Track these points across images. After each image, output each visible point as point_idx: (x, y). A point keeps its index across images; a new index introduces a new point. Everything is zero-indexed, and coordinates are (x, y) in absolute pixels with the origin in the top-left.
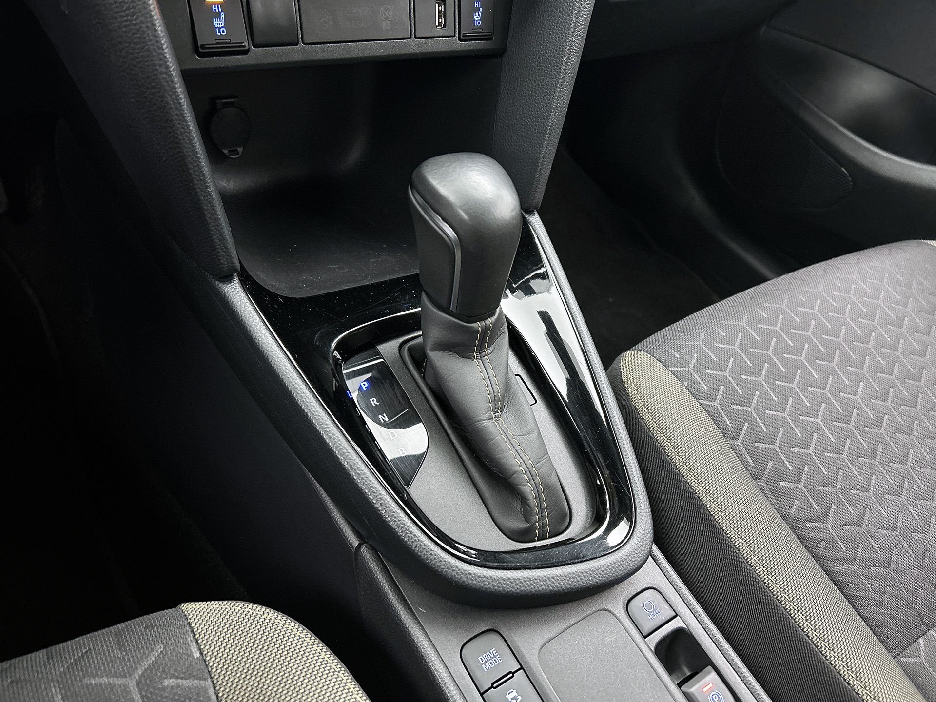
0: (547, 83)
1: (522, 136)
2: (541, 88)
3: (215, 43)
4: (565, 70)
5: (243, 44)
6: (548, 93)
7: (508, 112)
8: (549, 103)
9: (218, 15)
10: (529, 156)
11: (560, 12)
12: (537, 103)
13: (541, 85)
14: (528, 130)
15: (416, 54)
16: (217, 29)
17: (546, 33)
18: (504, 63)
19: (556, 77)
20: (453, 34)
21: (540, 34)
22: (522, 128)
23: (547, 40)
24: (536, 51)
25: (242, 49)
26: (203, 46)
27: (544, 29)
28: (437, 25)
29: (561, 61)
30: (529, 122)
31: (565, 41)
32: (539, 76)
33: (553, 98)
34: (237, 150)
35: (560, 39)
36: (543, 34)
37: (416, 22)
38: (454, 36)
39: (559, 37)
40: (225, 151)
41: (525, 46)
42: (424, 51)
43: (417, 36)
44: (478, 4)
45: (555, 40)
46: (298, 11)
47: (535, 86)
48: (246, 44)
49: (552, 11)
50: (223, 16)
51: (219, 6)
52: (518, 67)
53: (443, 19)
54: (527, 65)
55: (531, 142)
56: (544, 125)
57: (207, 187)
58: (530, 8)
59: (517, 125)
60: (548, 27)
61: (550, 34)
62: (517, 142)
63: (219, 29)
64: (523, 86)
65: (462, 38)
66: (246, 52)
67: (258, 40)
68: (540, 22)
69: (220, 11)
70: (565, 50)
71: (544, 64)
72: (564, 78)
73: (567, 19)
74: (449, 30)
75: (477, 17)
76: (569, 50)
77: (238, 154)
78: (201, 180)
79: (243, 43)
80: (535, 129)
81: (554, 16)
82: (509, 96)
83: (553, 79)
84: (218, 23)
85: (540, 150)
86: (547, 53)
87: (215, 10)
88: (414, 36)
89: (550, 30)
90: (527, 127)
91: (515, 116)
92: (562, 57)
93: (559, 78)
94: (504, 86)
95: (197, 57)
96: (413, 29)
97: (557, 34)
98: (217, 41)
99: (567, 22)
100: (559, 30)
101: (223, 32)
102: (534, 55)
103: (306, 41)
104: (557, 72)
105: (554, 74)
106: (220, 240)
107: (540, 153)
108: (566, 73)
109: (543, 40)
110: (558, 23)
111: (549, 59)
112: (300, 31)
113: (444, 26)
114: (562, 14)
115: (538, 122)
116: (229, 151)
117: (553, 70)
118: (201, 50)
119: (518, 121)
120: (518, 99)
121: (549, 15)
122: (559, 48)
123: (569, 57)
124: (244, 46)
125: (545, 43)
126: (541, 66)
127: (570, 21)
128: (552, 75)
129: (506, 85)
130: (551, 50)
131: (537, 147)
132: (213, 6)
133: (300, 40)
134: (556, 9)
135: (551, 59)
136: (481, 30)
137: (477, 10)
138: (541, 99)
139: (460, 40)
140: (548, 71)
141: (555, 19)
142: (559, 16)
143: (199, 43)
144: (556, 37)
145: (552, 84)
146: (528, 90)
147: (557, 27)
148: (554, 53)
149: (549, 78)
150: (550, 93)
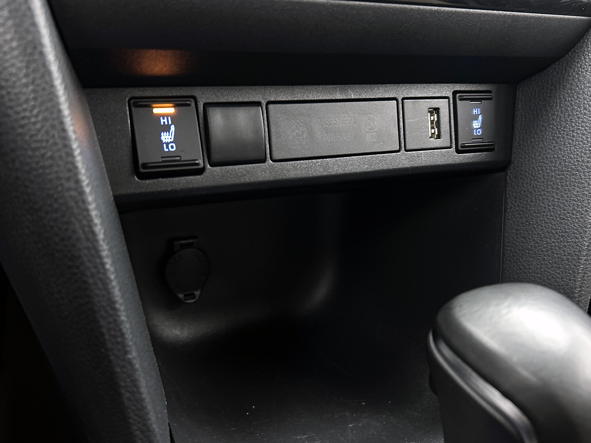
1: (544, 260)
2: (567, 201)
3: (160, 160)
5: (197, 162)
6: (578, 205)
7: (521, 233)
8: (582, 217)
9: (167, 128)
10: (559, 286)
11: (585, 109)
12: (564, 219)
13: (568, 197)
14: (553, 253)
15: (407, 168)
16: (165, 145)
17: (567, 135)
18: (510, 177)
20: (449, 145)
21: (558, 137)
22: (542, 251)
23: (569, 143)
24: (554, 157)
25: (196, 167)
26: (145, 166)
27: (564, 131)
30: (554, 242)
32: (562, 186)
34: (194, 294)
36: (563, 138)
37: (407, 133)
38: (450, 148)
40: (181, 296)
41: (537, 154)
42: (416, 165)
43: (408, 148)
44: (476, 111)
45: (582, 141)
46: (266, 123)
47: (558, 199)
48: (201, 161)
49: (573, 109)
50: (173, 128)
51: (169, 118)
52: (531, 180)
53: (436, 129)
54: (543, 176)
55: (559, 268)
56: (578, 246)
58: (541, 111)
59: (536, 247)
60: (570, 128)
61: (573, 136)
62: (537, 268)
63: (167, 144)
64: (539, 200)
65: (460, 149)
66: (201, 171)
67: (216, 157)
68: (557, 125)
69: (170, 123)
71: (568, 171)
74: (444, 141)
75: (476, 124)
77: (194, 298)
79: (197, 160)
80: (564, 251)
81: (577, 114)
82: (520, 214)
83: (584, 187)
84: (166, 137)
85: (574, 277)
86: (571, 158)
87: (164, 122)
88: (403, 148)
89: (573, 131)
90: (552, 249)
91: (532, 237)
94: (512, 203)
95: (137, 179)
96: (402, 141)
97: (583, 134)
98: (163, 159)
100: (586, 130)
101: (172, 147)
102: (552, 162)
103: (276, 156)
105: (586, 181)
106: (143, 432)
107: (575, 281)
109: (564, 144)
110: (583, 122)
111: (574, 165)
112: (268, 146)
113: (439, 137)
115: (568, 242)
116: (185, 295)
118: (142, 170)
119: (537, 243)
120: (533, 216)
121: (569, 115)
124: (198, 164)
125: (567, 147)
126: (564, 175)
128: (583, 183)
129: (515, 201)
130: (577, 154)
131: (570, 273)
132: (161, 118)
133: (268, 156)
134: (579, 107)
135: (578, 164)
136: (482, 140)
137: (476, 118)
138: (569, 213)
139: (458, 151)
140: (575, 179)
141: (579, 118)
142: (585, 114)
143: (141, 161)
144: (583, 139)
145: (583, 194)
146: (548, 205)
147: (582, 126)
148: (582, 157)
149: (578, 187)
150: (583, 205)
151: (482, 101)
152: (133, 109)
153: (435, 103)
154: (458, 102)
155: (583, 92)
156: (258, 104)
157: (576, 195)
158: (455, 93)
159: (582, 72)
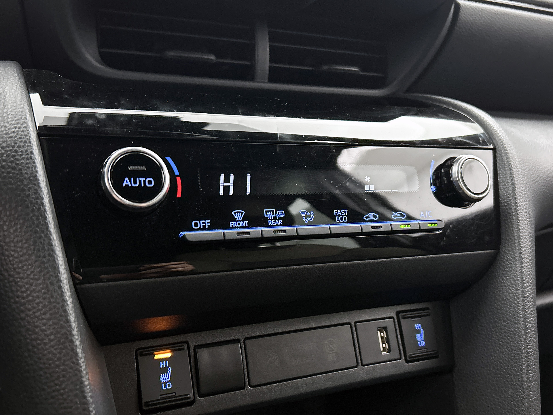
0: (510, 394)
2: (505, 401)
3: (160, 398)
4: (528, 378)
5: (189, 396)
6: (514, 405)
9: (165, 370)
11: (504, 321)
13: (505, 397)
15: (365, 381)
16: (163, 385)
17: (495, 343)
18: (456, 379)
19: (520, 386)
20: (399, 357)
21: (488, 345)
23: (498, 350)
24: (488, 362)
25: (188, 400)
26: (147, 404)
27: (492, 340)
28: (382, 349)
29: (521, 370)
31: (520, 349)
32: (499, 387)
33: (522, 410)
35: (512, 347)
36: (492, 345)
37: (361, 351)
38: (400, 359)
39: (510, 345)
41: (474, 359)
42: (372, 377)
43: (364, 363)
44: (418, 326)
45: (507, 349)
46: (244, 355)
47: (498, 399)
48: (191, 395)
49: (496, 322)
50: (170, 369)
51: (167, 362)
52: (473, 381)
53: (387, 344)
54: (482, 378)
58: (471, 323)
60: (496, 338)
61: (500, 344)
63: (165, 384)
64: (483, 400)
65: (408, 359)
66: (191, 403)
67: (204, 389)
68: (486, 334)
69: (168, 366)
70: (522, 358)
71: (501, 374)
72: (529, 386)
73: (515, 327)
74: (395, 353)
75: (420, 337)
76: (526, 357)
79: (189, 394)
81: (499, 326)
82: (469, 413)
83: (517, 389)
86: (501, 363)
87: (163, 366)
88: (360, 364)
89: (499, 340)
92: (520, 365)
93: (523, 388)
94: (461, 402)
95: (140, 414)
96: (359, 358)
97: (508, 343)
98: (162, 397)
99: (515, 331)
100: (508, 339)
101: (169, 385)
102: (487, 367)
103: (253, 383)
104: (519, 381)
105: (517, 383)
108: (531, 381)
109: (494, 351)
110: (505, 332)
111: (505, 369)
112: (246, 375)
113: (389, 351)
114: (508, 324)
117: (514, 380)
118: (144, 408)
121: (493, 326)
122: (514, 357)
123: (528, 365)
124: (189, 398)
125: (497, 353)
126: (498, 378)
127: (519, 328)
128: (515, 385)
129: (463, 401)
130: (506, 360)
132: (161, 362)
133: (247, 383)
134: (500, 320)
135: (508, 368)
136: (426, 350)
137: (418, 331)
138: (508, 412)
139: (407, 361)
140: (508, 381)
141: (501, 329)
142: (505, 326)
143: (144, 401)
144: (508, 346)
145: (517, 395)
146: (491, 404)
147: (505, 336)
148: (510, 362)
149: (512, 388)
150: (518, 405)
151: (422, 317)
152: (139, 358)
153: (382, 323)
154: (402, 320)
155: (501, 308)
156: (237, 341)
157: (511, 396)
158: (398, 313)
159: (497, 292)
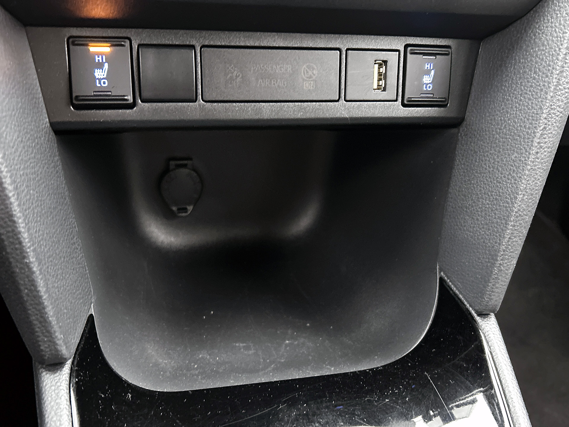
0: (513, 158)
1: (478, 220)
2: (505, 165)
3: (92, 94)
4: (539, 143)
5: (126, 98)
6: (514, 170)
7: (463, 191)
8: (515, 183)
9: (100, 66)
10: (486, 247)
11: (535, 73)
12: (500, 183)
13: (506, 161)
14: (486, 214)
15: (346, 119)
16: (97, 81)
17: (516, 98)
18: (461, 134)
19: (526, 151)
20: (395, 98)
21: (508, 100)
22: (477, 211)
23: (516, 107)
24: (501, 120)
25: (124, 102)
26: (78, 99)
27: (514, 94)
28: (375, 87)
29: (534, 133)
30: (488, 204)
31: (541, 108)
32: (503, 149)
33: (520, 177)
34: (186, 209)
35: (534, 105)
36: (512, 101)
37: (348, 83)
38: (396, 100)
39: (532, 103)
40: (174, 209)
41: (488, 114)
43: (348, 99)
44: (429, 66)
45: (527, 106)
46: (199, 65)
47: (498, 162)
48: (130, 97)
49: (525, 72)
50: (106, 65)
51: (104, 57)
52: (478, 140)
53: (383, 81)
54: (489, 137)
55: (489, 230)
56: (507, 210)
57: (24, 257)
58: (497, 71)
59: (472, 207)
60: (519, 92)
61: (521, 100)
62: (471, 227)
63: (100, 80)
64: (482, 161)
65: (406, 102)
66: (131, 106)
67: (146, 94)
68: (509, 87)
69: (104, 61)
70: (540, 119)
71: (511, 135)
72: (537, 153)
73: (545, 82)
74: (391, 94)
75: (427, 79)
76: (545, 118)
77: (186, 212)
78: (16, 249)
79: (127, 96)
80: (495, 214)
81: (527, 78)
82: (464, 172)
83: (522, 154)
84: (99, 74)
85: (500, 240)
86: (515, 122)
87: (99, 60)
88: (343, 98)
89: (521, 95)
90: (485, 211)
91: (471, 196)
92: (535, 127)
93: (530, 154)
94: (459, 161)
95: (72, 109)
96: (343, 91)
97: (530, 99)
98: (95, 93)
99: (544, 85)
100: (532, 95)
101: (104, 83)
102: (498, 124)
103: (207, 97)
104: (528, 145)
105: (524, 148)
107: (499, 244)
108: (541, 147)
109: (512, 107)
110: (531, 86)
111: (517, 130)
112: (200, 87)
113: (384, 90)
114: (538, 76)
115: (500, 206)
116: (179, 209)
117: (523, 143)
118: (75, 102)
119: (474, 202)
120: (475, 176)
121: (520, 78)
122: (532, 117)
123: (545, 128)
124: (127, 100)
125: (514, 111)
126: (506, 138)
127: (549, 83)
128: (521, 149)
129: (462, 159)
130: (521, 119)
131: (496, 236)
132: (97, 56)
133: (200, 96)
134: (531, 70)
135: (521, 129)
136: (432, 95)
137: (428, 73)
138: (505, 177)
139: (404, 105)
140: (515, 144)
141: (528, 82)
142: (534, 79)
143: (74, 95)
144: (528, 104)
145: (520, 160)
146: (489, 166)
147: (530, 91)
148: (524, 122)
149: (517, 152)
150: (518, 171)
151: (438, 56)
152: (71, 47)
153: (383, 56)
154: (409, 55)
155: (537, 55)
157: (514, 160)
158: (406, 46)
159: (539, 34)
